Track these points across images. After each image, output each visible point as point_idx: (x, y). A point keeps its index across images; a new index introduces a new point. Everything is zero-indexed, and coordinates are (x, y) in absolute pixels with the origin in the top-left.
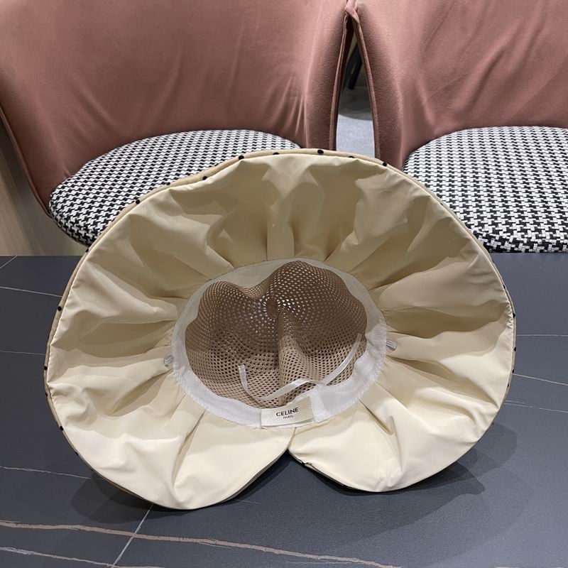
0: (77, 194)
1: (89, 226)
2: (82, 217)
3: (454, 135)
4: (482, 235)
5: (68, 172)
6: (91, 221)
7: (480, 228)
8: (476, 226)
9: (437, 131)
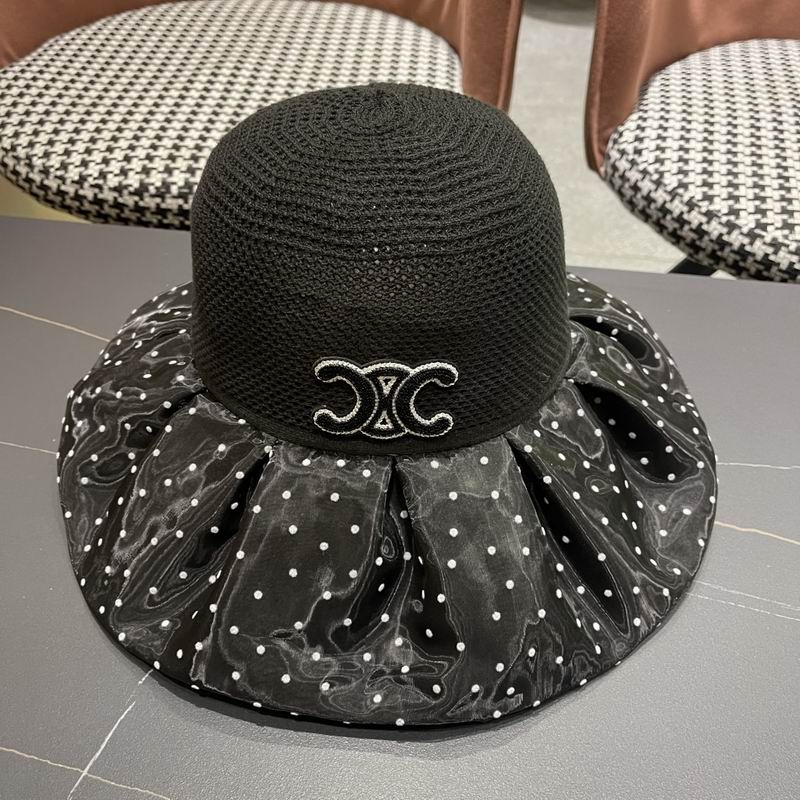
0: (21, 95)
1: (35, 159)
2: (24, 140)
3: (735, 48)
4: (787, 246)
5: (10, 50)
6: (39, 150)
7: (786, 232)
8: (777, 229)
9: (703, 37)
